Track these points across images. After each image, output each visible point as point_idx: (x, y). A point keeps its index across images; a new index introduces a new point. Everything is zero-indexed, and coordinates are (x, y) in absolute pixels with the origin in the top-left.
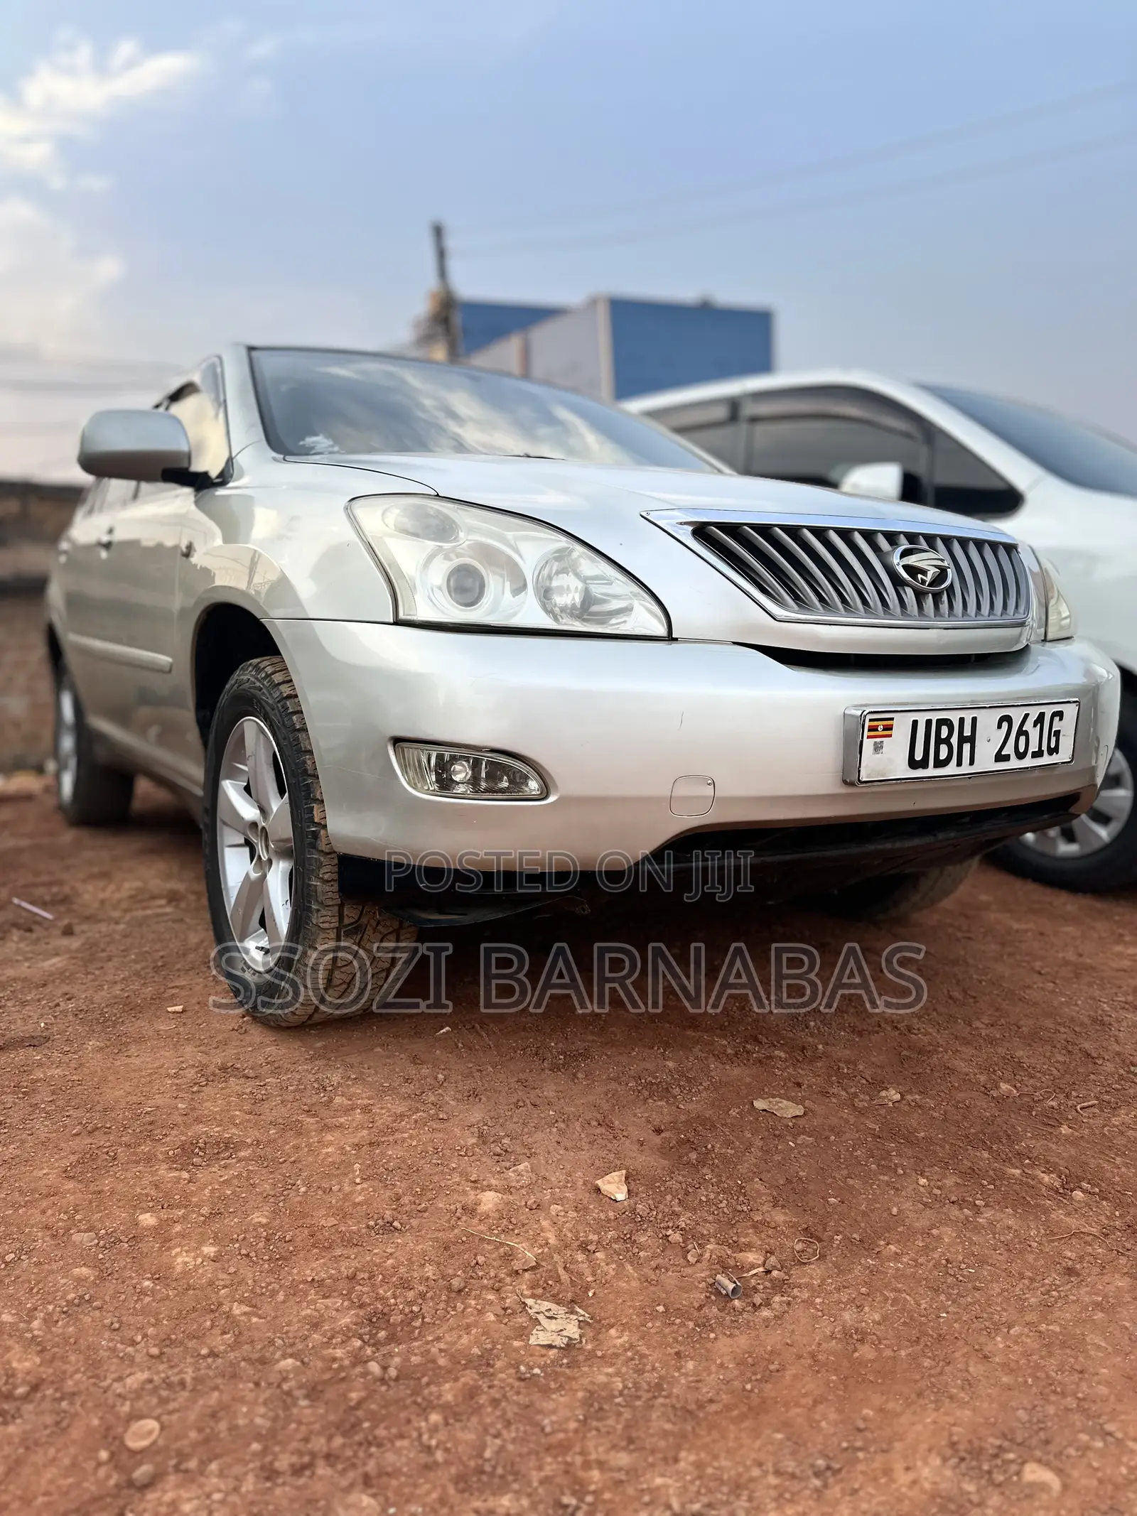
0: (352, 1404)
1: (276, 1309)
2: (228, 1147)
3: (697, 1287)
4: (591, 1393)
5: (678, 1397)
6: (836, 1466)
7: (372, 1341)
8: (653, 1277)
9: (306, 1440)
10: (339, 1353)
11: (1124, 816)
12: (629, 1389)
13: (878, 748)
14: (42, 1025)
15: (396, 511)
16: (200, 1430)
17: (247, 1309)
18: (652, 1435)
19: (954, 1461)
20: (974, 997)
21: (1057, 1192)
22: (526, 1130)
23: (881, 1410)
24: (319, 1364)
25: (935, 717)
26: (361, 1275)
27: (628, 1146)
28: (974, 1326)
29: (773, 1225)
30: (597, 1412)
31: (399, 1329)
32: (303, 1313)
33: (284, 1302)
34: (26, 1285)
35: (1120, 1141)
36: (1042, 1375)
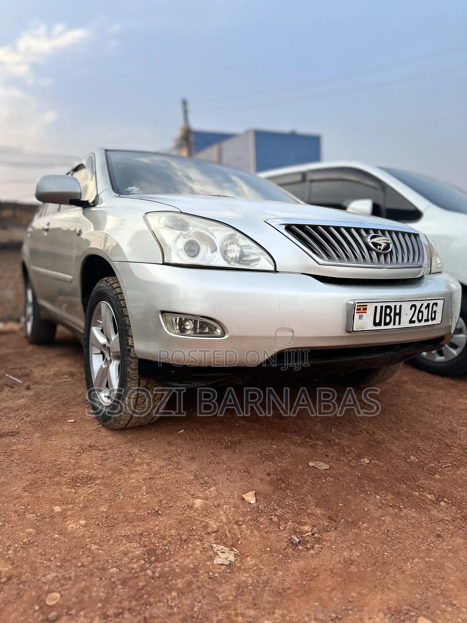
0: (140, 587)
1: (109, 547)
2: (91, 479)
3: (284, 541)
4: (239, 584)
5: (275, 587)
6: (340, 617)
7: (149, 561)
8: (266, 536)
9: (120, 602)
10: (135, 566)
11: (463, 346)
12: (255, 583)
13: (361, 317)
14: (16, 427)
15: (164, 218)
16: (77, 597)
17: (98, 547)
18: (264, 603)
19: (389, 615)
20: (401, 420)
21: (434, 502)
22: (214, 474)
23: (359, 593)
24: (127, 571)
25: (384, 305)
26: (144, 534)
27: (257, 481)
28: (398, 559)
29: (315, 514)
30: (241, 592)
31: (160, 556)
32: (121, 549)
33: (113, 544)
34: (7, 536)
35: (460, 481)
36: (426, 579)
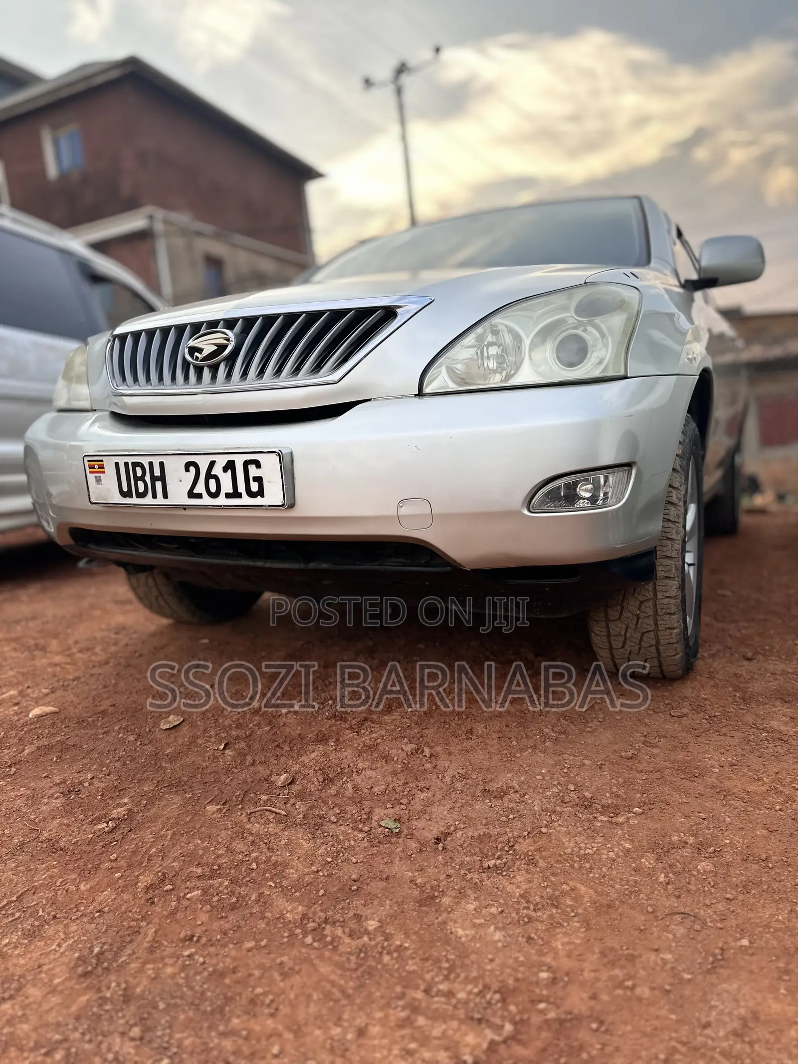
13: (98, 480)
25: (130, 460)
